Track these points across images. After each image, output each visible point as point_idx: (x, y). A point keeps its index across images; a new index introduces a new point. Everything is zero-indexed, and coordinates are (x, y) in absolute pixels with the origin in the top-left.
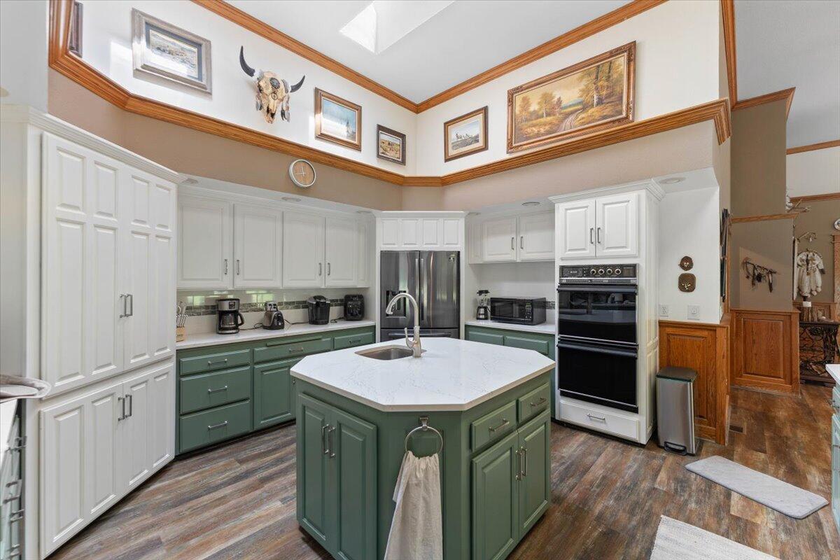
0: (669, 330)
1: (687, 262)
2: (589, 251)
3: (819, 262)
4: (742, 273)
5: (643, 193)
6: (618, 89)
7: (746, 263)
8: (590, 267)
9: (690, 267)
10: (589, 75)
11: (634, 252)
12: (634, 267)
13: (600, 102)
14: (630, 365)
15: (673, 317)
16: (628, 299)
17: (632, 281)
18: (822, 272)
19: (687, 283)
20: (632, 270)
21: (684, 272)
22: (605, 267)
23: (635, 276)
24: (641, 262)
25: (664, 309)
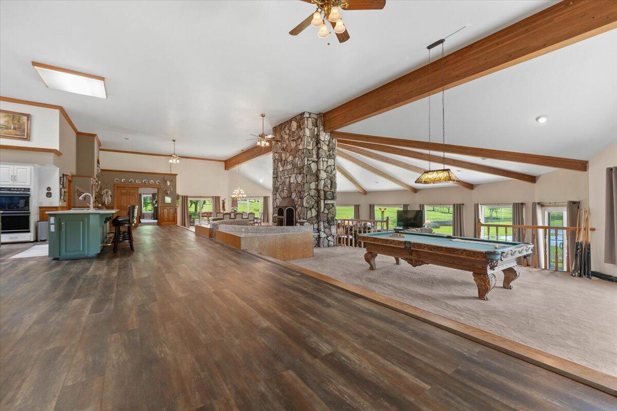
0: (43, 209)
1: (49, 189)
2: (11, 183)
3: (110, 192)
4: (76, 194)
5: (32, 167)
6: (23, 127)
7: (78, 191)
8: (11, 188)
9: (50, 190)
10: (9, 117)
11: (29, 184)
12: (29, 189)
13: (14, 129)
14: (27, 219)
15: (44, 205)
16: (26, 199)
17: (28, 193)
18: (111, 196)
19: (49, 195)
20: (28, 190)
21: (48, 191)
22: (18, 188)
23: (29, 191)
24: (32, 188)
25: (41, 203)
